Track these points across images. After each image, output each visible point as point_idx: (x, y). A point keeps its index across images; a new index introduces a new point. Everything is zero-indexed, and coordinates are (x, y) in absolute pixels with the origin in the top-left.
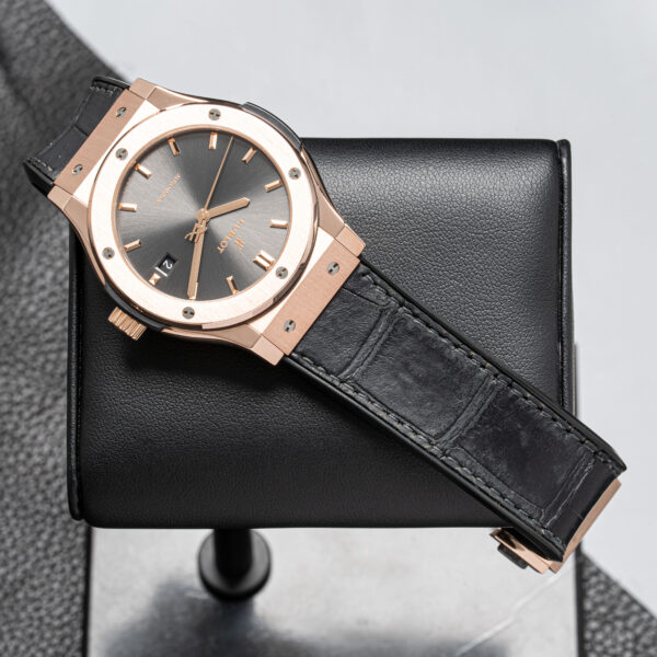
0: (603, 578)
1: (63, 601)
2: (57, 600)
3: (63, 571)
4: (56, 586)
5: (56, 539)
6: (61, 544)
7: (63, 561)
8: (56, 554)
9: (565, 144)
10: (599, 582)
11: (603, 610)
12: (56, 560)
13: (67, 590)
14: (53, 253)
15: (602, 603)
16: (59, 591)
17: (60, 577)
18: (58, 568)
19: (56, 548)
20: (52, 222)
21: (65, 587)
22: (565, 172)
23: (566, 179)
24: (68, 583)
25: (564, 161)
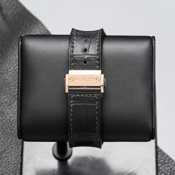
0: (162, 152)
1: (15, 157)
2: (13, 157)
3: (15, 149)
4: (13, 153)
5: (13, 140)
6: (14, 141)
7: (15, 146)
8: (13, 144)
9: (154, 37)
10: (161, 153)
11: (162, 161)
12: (13, 146)
13: (16, 154)
14: (13, 62)
15: (162, 159)
16: (14, 154)
17: (14, 150)
18: (14, 148)
19: (13, 142)
20: (13, 54)
21: (15, 153)
22: (154, 45)
23: (154, 47)
24: (16, 152)
25: (153, 42)
